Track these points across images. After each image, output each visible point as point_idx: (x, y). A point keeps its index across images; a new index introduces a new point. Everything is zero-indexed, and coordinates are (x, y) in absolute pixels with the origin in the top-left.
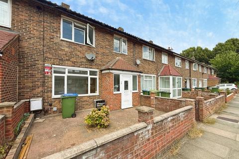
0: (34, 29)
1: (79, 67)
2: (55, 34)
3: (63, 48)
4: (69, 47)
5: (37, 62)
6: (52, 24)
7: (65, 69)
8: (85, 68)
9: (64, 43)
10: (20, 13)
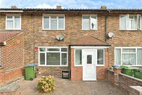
0: (30, 28)
1: (53, 46)
2: (39, 28)
3: (44, 35)
4: (47, 34)
5: (31, 46)
6: (38, 22)
7: (45, 48)
8: (58, 46)
9: (44, 31)
10: (24, 21)
